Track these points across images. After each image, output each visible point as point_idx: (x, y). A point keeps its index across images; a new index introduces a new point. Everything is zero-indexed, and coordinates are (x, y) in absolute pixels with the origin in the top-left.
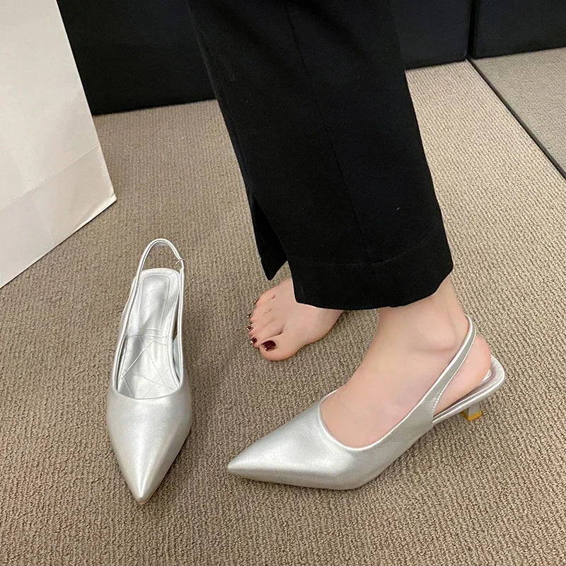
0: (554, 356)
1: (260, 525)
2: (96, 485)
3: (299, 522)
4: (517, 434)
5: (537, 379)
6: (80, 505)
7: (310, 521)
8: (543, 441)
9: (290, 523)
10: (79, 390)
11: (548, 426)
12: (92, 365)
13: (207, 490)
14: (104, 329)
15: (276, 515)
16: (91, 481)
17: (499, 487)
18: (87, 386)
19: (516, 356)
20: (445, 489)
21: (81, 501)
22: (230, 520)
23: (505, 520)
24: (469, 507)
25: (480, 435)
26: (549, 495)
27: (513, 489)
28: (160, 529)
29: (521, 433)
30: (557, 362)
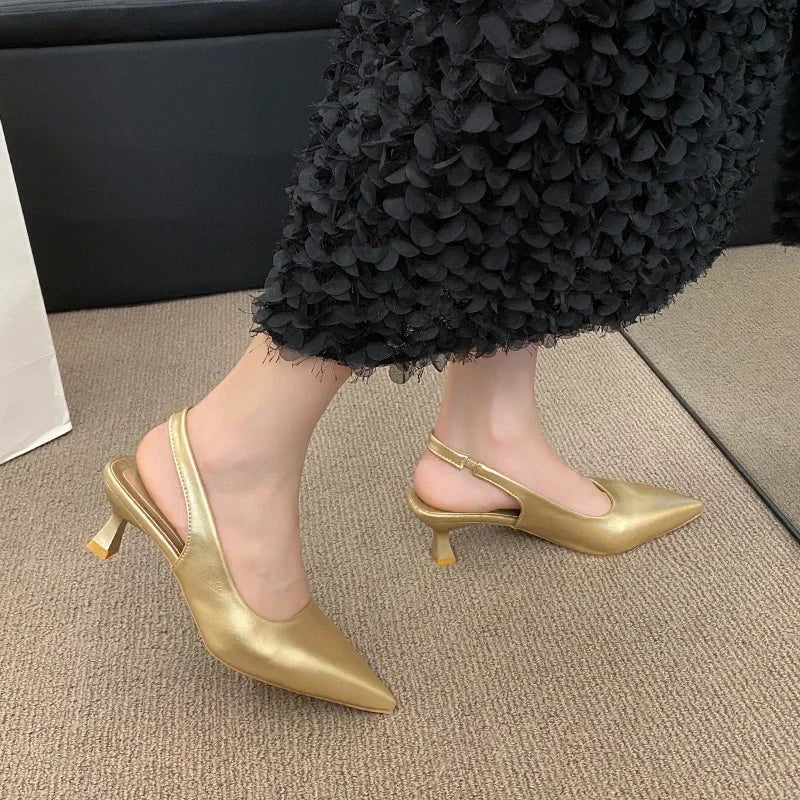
0: (648, 599)
1: (250, 791)
2: (35, 735)
3: (302, 789)
4: (596, 690)
5: (626, 626)
6: (12, 760)
7: (316, 788)
8: (629, 698)
9: (289, 790)
10: (26, 626)
11: (637, 680)
12: (49, 597)
13: (184, 747)
14: (69, 556)
15: (272, 779)
16: (30, 731)
17: (568, 752)
18: (38, 622)
19: (601, 599)
20: (498, 754)
21: (14, 756)
22: (211, 785)
23: (575, 791)
24: (528, 775)
25: (548, 689)
26: (633, 762)
27: (587, 755)
28: (116, 792)
29: (601, 689)
30: (654, 606)
